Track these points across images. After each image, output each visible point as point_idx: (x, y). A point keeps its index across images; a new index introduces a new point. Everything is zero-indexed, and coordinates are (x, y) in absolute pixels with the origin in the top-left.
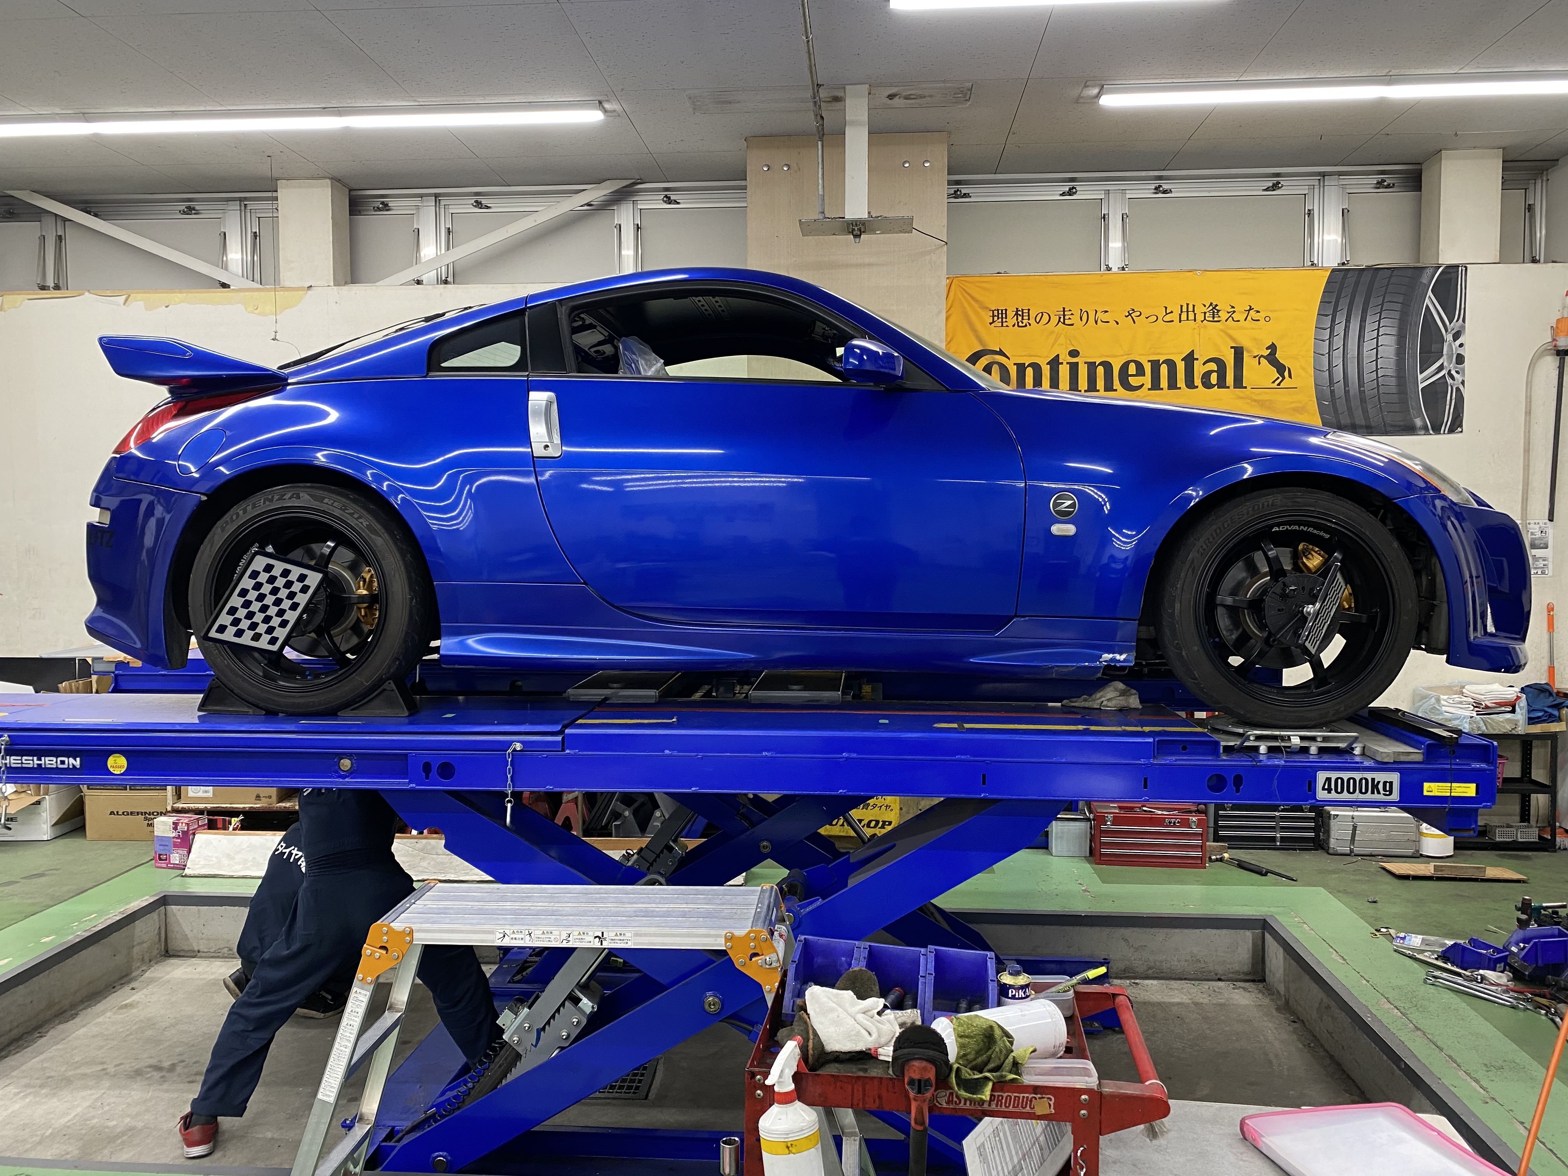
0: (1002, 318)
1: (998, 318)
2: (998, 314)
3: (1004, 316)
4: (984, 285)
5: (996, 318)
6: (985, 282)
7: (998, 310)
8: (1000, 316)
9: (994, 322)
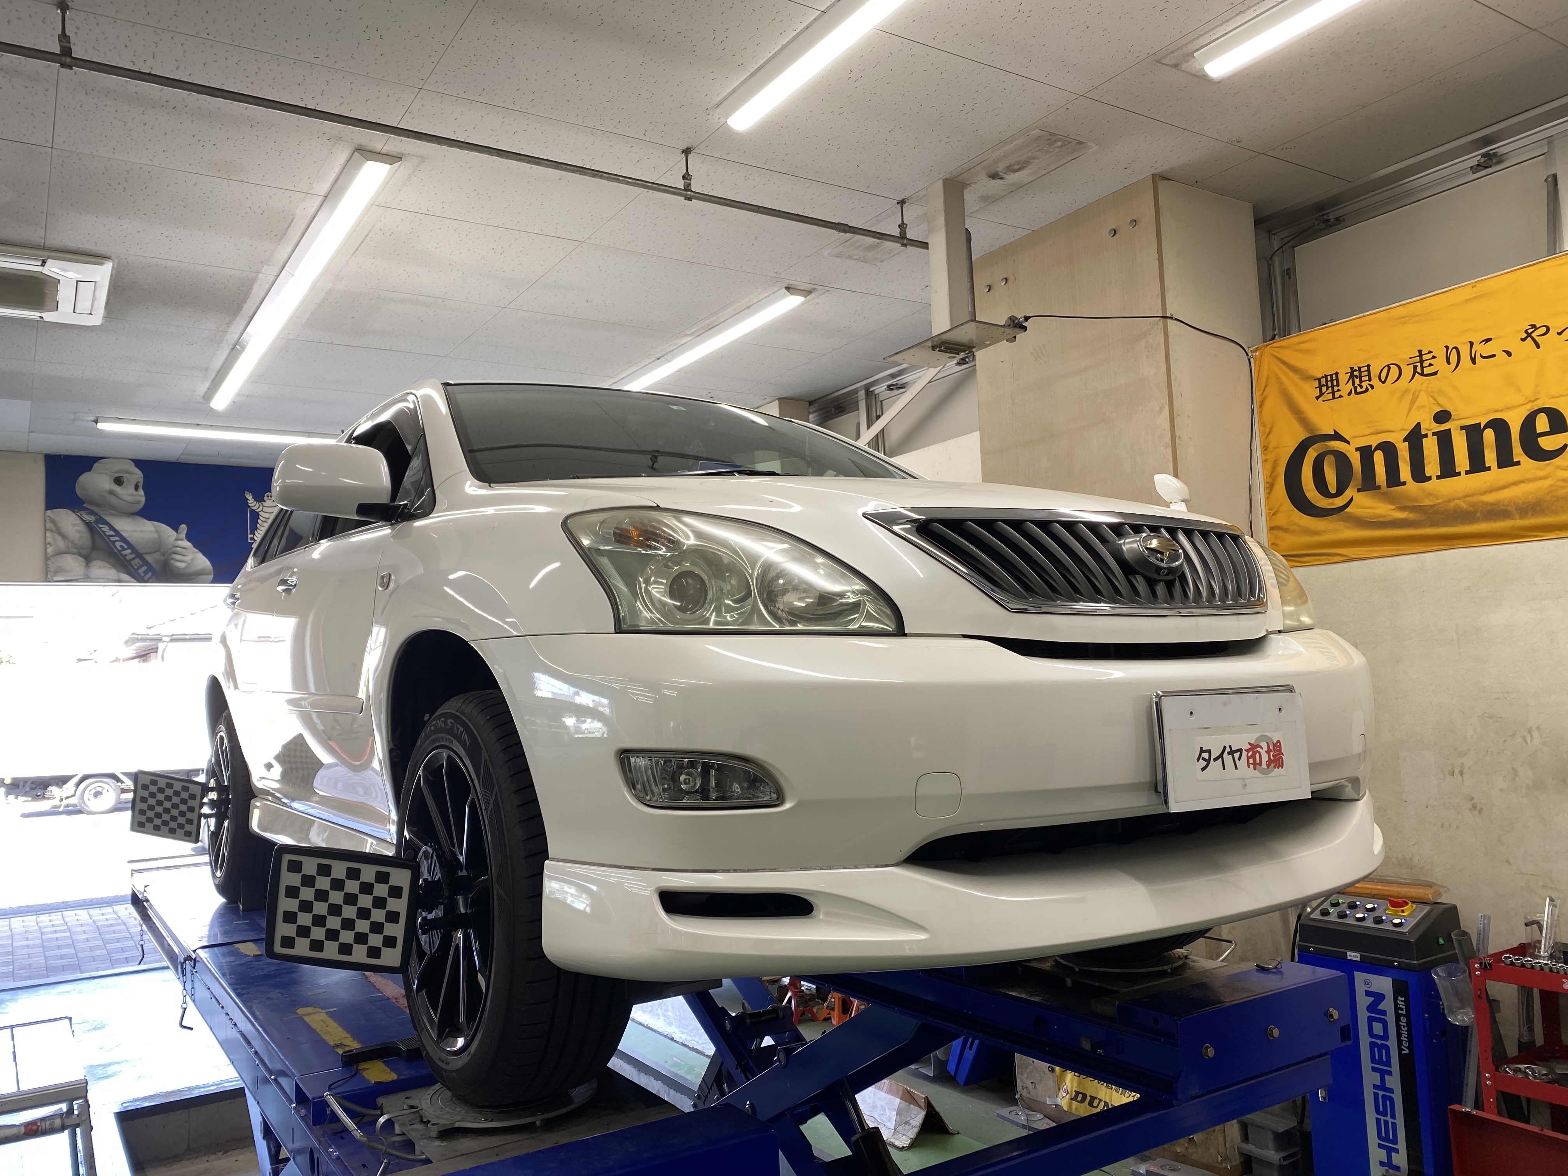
0: (1333, 386)
1: (1327, 389)
2: (1327, 381)
3: (1335, 382)
4: (1305, 346)
5: (1324, 389)
7: (1326, 376)
8: (1329, 384)
9: (1321, 394)
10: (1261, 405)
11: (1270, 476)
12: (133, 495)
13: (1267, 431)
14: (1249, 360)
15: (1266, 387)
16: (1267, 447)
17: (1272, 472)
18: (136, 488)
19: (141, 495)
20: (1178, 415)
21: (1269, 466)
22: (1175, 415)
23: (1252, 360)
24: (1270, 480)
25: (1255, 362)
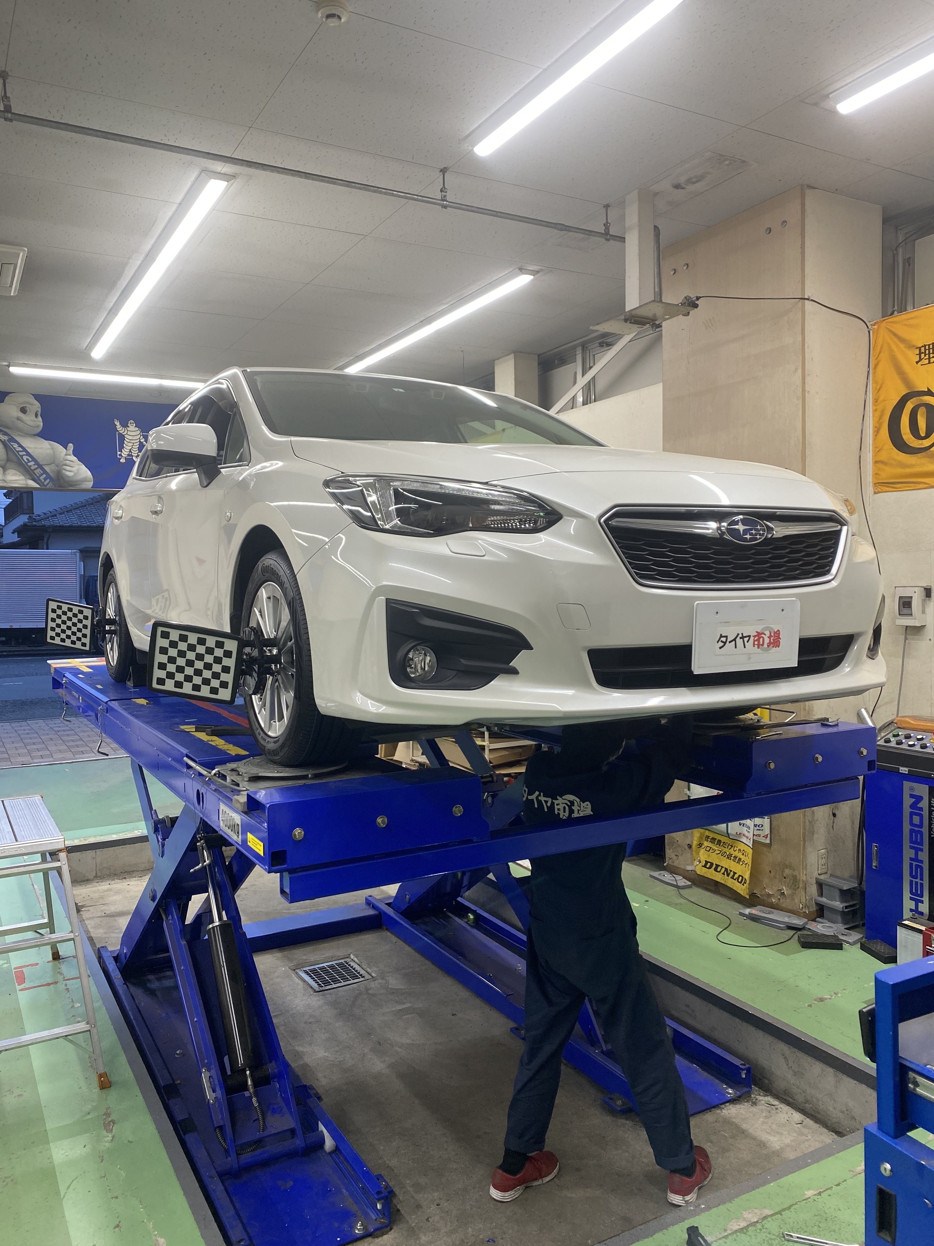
0: (929, 354)
1: (925, 356)
2: (925, 350)
3: (931, 350)
4: (912, 322)
5: (923, 355)
6: (912, 318)
7: (925, 346)
8: (927, 353)
9: (920, 359)
10: (875, 368)
11: (878, 422)
12: (35, 421)
13: (878, 387)
14: (869, 331)
15: (880, 353)
16: (877, 400)
17: (880, 419)
18: (36, 416)
19: (40, 421)
20: (809, 375)
21: (878, 414)
22: (806, 375)
23: (871, 332)
24: (878, 425)
25: (873, 333)
